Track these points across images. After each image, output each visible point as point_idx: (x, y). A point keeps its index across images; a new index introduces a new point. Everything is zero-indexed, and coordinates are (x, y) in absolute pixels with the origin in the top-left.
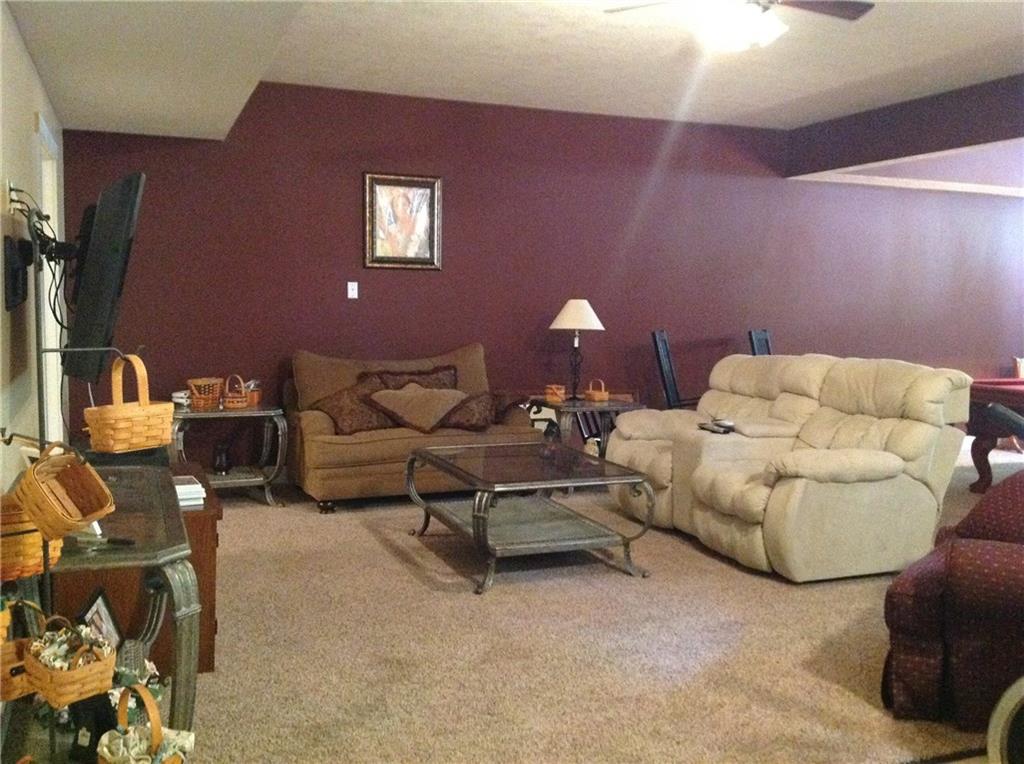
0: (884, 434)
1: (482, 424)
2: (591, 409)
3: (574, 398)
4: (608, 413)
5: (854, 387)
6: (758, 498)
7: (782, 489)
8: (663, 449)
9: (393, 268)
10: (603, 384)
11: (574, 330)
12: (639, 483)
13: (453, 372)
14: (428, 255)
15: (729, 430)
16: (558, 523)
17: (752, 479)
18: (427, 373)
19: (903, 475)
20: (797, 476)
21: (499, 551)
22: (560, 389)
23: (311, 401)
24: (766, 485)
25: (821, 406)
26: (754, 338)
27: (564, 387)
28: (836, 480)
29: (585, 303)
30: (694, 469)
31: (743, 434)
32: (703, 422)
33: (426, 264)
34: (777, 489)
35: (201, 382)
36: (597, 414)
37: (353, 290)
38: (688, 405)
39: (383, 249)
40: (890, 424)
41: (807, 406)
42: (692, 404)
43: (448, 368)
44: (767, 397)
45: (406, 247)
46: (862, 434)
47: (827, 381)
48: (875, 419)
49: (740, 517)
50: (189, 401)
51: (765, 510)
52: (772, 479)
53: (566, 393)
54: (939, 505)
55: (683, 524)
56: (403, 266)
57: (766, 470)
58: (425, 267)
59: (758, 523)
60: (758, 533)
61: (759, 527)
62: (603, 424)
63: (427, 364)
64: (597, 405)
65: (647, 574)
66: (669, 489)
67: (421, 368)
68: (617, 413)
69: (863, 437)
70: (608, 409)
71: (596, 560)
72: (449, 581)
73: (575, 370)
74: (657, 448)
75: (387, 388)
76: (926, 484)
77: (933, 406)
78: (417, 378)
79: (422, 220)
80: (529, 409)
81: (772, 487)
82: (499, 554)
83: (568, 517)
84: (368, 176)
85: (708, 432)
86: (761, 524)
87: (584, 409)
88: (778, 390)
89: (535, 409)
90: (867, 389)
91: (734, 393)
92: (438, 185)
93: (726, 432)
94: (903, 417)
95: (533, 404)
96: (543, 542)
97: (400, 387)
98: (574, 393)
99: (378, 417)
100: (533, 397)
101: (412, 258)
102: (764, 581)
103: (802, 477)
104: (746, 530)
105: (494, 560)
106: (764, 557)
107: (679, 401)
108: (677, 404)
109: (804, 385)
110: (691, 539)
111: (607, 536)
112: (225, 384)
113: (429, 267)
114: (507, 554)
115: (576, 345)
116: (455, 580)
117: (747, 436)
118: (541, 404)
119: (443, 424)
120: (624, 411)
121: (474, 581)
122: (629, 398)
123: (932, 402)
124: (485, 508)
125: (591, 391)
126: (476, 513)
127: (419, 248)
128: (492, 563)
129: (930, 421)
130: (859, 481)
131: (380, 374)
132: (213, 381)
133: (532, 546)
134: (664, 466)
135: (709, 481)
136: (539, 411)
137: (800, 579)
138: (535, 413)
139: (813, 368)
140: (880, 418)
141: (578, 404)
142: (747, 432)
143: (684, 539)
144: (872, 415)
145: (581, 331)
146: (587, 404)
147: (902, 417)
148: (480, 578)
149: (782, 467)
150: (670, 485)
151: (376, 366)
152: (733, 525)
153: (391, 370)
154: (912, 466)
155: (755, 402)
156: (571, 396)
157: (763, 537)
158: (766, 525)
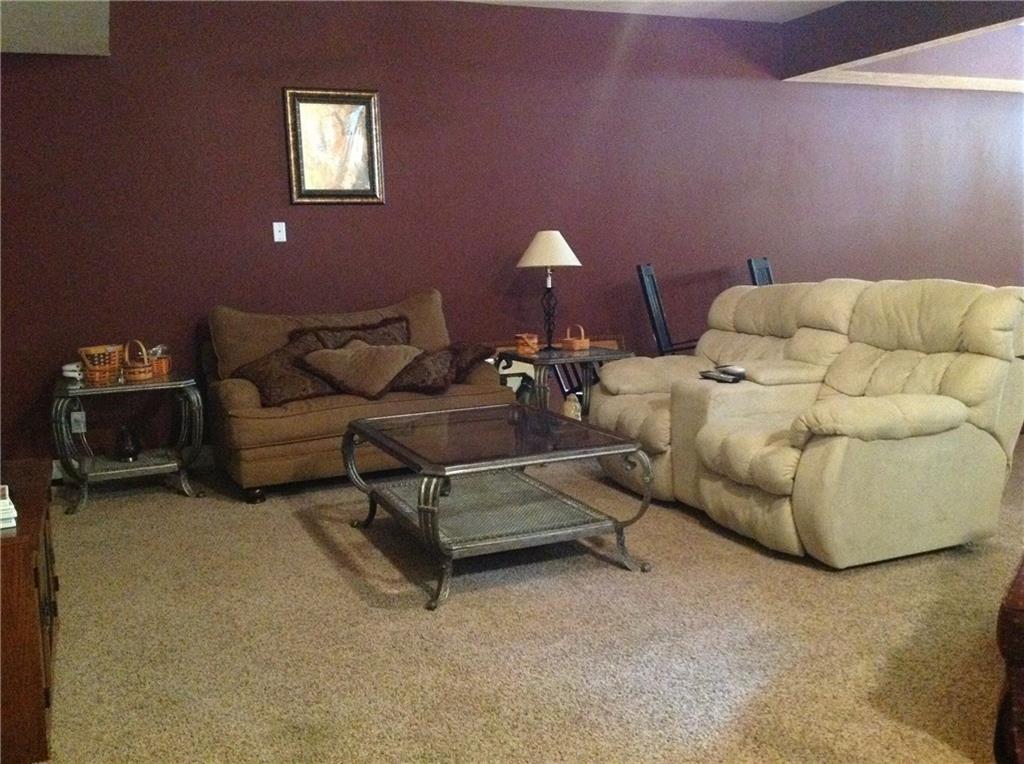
0: (935, 375)
1: (441, 383)
2: (571, 360)
3: (549, 349)
4: (591, 363)
5: (893, 314)
6: (784, 464)
7: (815, 451)
8: (657, 405)
9: (326, 204)
10: (582, 331)
11: (546, 267)
12: (631, 453)
13: (404, 324)
14: (368, 187)
15: (739, 378)
16: (532, 506)
17: (774, 439)
18: (374, 327)
19: (966, 424)
20: (835, 435)
21: (457, 551)
22: (531, 338)
23: (234, 367)
24: (793, 447)
25: (851, 342)
26: (754, 268)
27: (536, 336)
28: (885, 436)
29: (557, 234)
30: (698, 431)
31: (758, 383)
32: (704, 370)
33: (366, 196)
34: (807, 453)
35: (95, 350)
36: (578, 367)
37: (280, 232)
38: (682, 349)
39: (312, 181)
40: (943, 361)
41: (835, 343)
42: (688, 348)
43: (399, 319)
44: (783, 335)
45: (341, 177)
46: (907, 374)
47: (856, 310)
48: (922, 355)
49: (762, 489)
50: (81, 377)
51: (794, 479)
52: (802, 439)
53: (539, 343)
54: (1008, 460)
55: (686, 495)
56: (339, 200)
57: (793, 426)
58: (365, 200)
59: (785, 496)
60: (786, 507)
61: (788, 499)
62: (586, 377)
63: (373, 317)
64: (577, 354)
65: (646, 568)
66: (667, 456)
67: (367, 322)
68: (601, 364)
69: (908, 377)
70: (589, 359)
71: (583, 550)
72: (396, 592)
73: (549, 316)
74: (650, 403)
75: (325, 346)
76: (993, 434)
77: (1001, 334)
78: (361, 333)
79: (359, 143)
80: (497, 364)
81: (803, 450)
82: (456, 555)
83: (546, 497)
84: (288, 92)
85: (715, 382)
86: (790, 496)
87: (563, 361)
88: (795, 326)
89: (504, 363)
90: (909, 319)
91: (739, 332)
92: (374, 100)
93: (735, 381)
94: (960, 349)
95: (502, 356)
96: (513, 534)
97: (342, 346)
98: (550, 342)
99: (313, 382)
100: (500, 350)
101: (348, 191)
102: (796, 567)
103: (842, 435)
104: (770, 504)
105: (450, 564)
106: (794, 538)
107: (672, 345)
108: (670, 348)
109: (829, 318)
110: (698, 514)
111: (595, 521)
112: (124, 351)
113: (370, 200)
114: (467, 555)
115: (549, 286)
116: (403, 589)
117: (762, 384)
118: (510, 358)
119: (395, 387)
120: (608, 361)
121: (427, 589)
122: (612, 345)
123: (1000, 330)
124: (434, 498)
125: (569, 338)
126: (422, 506)
127: (358, 178)
128: (448, 567)
129: (999, 354)
130: (912, 436)
131: (315, 331)
132: (110, 349)
133: (499, 541)
134: (662, 427)
135: (719, 444)
136: (508, 366)
137: (841, 565)
138: (504, 368)
139: (839, 296)
140: (928, 353)
141: (555, 355)
142: (761, 380)
143: (689, 514)
144: (918, 350)
145: (554, 269)
146: (567, 354)
147: (958, 350)
148: (434, 584)
149: (814, 421)
150: (669, 449)
151: (310, 321)
152: (752, 498)
153: (330, 325)
154: (976, 413)
155: (766, 341)
156: (546, 346)
157: (793, 513)
158: (795, 499)
